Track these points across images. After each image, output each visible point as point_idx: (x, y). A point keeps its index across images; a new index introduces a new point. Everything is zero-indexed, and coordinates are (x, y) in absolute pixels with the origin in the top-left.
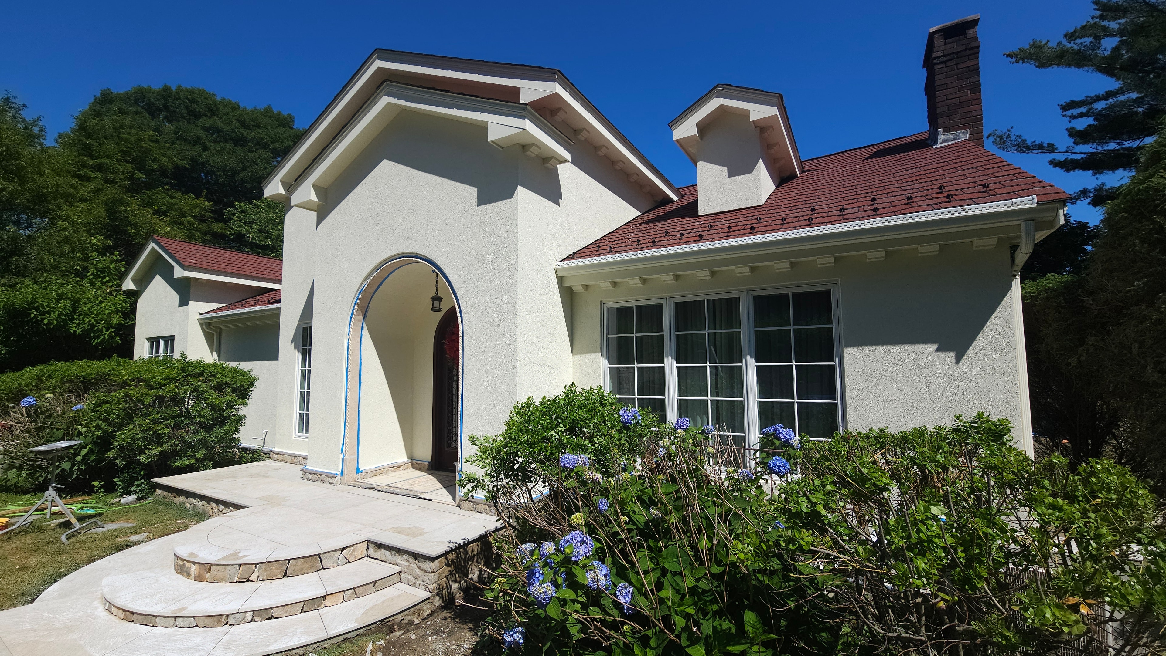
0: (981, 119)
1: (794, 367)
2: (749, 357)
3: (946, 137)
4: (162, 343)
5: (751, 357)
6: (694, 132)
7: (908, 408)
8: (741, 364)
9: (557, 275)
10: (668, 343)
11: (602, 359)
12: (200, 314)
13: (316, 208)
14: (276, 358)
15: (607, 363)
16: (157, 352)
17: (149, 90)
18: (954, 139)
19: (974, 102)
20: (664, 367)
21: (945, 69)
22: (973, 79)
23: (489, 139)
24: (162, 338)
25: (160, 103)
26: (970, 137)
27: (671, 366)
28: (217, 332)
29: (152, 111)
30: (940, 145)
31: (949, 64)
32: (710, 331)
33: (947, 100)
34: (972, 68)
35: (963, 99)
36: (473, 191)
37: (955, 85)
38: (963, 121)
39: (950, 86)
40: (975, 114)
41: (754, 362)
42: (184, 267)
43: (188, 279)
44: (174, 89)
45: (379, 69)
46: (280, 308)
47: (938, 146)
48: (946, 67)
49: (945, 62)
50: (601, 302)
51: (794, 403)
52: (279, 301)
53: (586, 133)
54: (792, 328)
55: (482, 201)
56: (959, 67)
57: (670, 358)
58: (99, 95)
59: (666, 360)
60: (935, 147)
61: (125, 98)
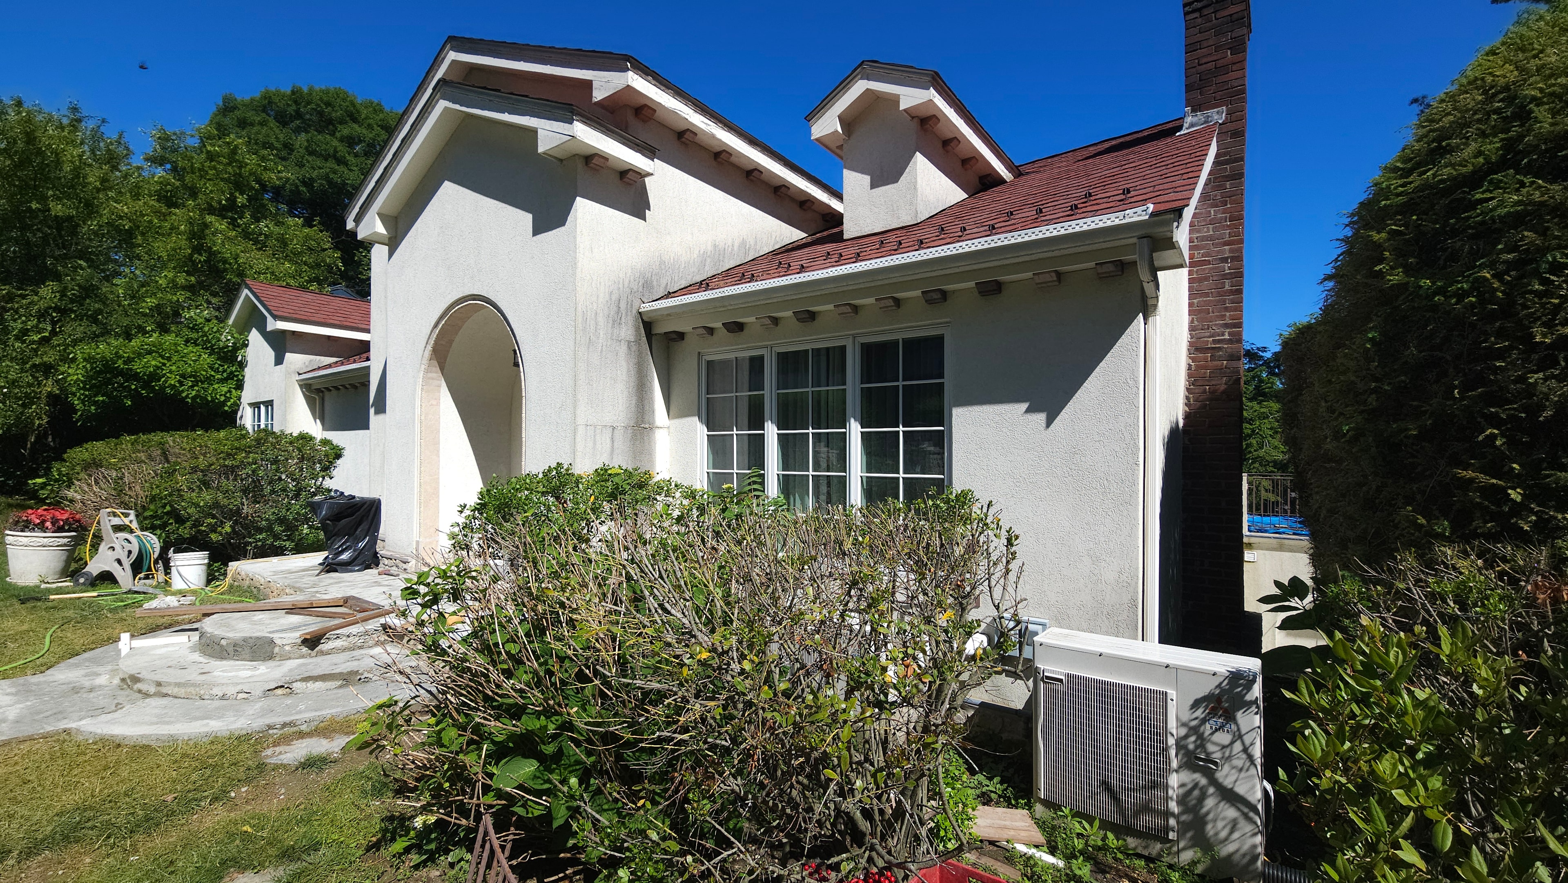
0: (1243, 92)
1: (901, 434)
2: (852, 420)
3: (1195, 119)
4: (263, 408)
5: (855, 420)
6: (838, 128)
7: (1018, 484)
8: (844, 430)
9: (642, 320)
10: (770, 406)
11: (699, 424)
12: (299, 374)
13: (387, 242)
14: (368, 428)
15: (706, 429)
16: (259, 421)
17: (277, 93)
18: (1205, 122)
19: (1235, 67)
20: (764, 434)
21: (1200, 20)
22: (1238, 32)
23: (540, 150)
24: (263, 403)
25: (291, 110)
26: (1226, 118)
27: (771, 433)
28: (319, 396)
29: (283, 119)
30: (1186, 132)
31: (1205, 12)
32: (813, 389)
33: (1199, 65)
34: (1235, 16)
35: (1220, 63)
36: (529, 218)
37: (1211, 42)
38: (1218, 96)
39: (1205, 44)
40: (1236, 84)
41: (859, 427)
42: (276, 317)
43: (284, 332)
44: (305, 90)
45: (454, 62)
46: (369, 367)
47: (1182, 132)
48: (1201, 16)
49: (1199, 10)
50: (699, 353)
51: (898, 478)
52: (368, 359)
53: (691, 135)
54: (900, 383)
55: (538, 229)
56: (1217, 17)
57: (770, 422)
58: (221, 103)
59: (766, 425)
60: (1178, 134)
61: (250, 105)
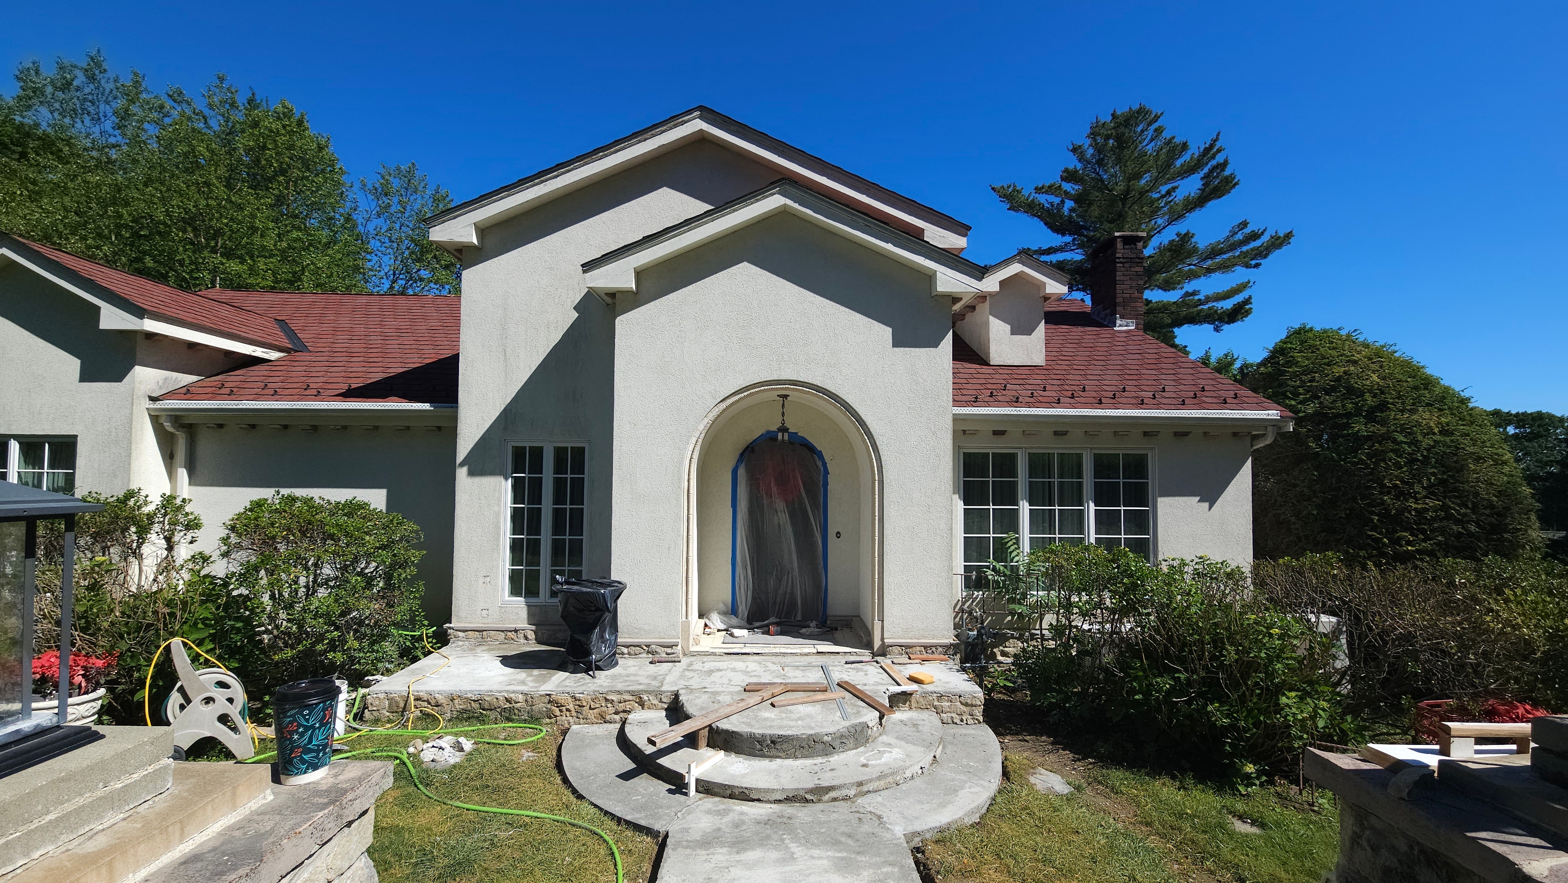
1: (1122, 511)
3: (1121, 323)
5: (1091, 503)
6: (997, 288)
8: (1083, 508)
10: (1022, 487)
11: (959, 501)
12: (153, 399)
15: (964, 505)
18: (1126, 326)
19: (1139, 301)
20: (1017, 509)
23: (937, 287)
24: (16, 437)
26: (1136, 327)
27: (1024, 508)
28: (185, 434)
30: (1120, 329)
32: (1058, 480)
33: (1123, 293)
35: (1133, 296)
36: (887, 332)
37: (1128, 283)
38: (1132, 313)
39: (1125, 283)
40: (1140, 310)
41: (1094, 506)
42: (140, 313)
43: (134, 333)
45: (701, 131)
48: (1124, 267)
49: (1123, 263)
50: (959, 446)
51: (1121, 538)
54: (1121, 481)
56: (1131, 270)
57: (1023, 501)
59: (1021, 503)
60: (1115, 329)
